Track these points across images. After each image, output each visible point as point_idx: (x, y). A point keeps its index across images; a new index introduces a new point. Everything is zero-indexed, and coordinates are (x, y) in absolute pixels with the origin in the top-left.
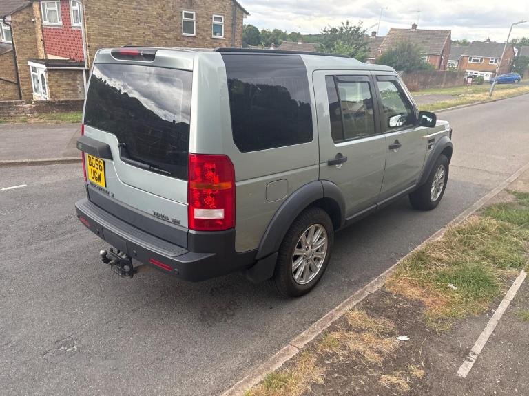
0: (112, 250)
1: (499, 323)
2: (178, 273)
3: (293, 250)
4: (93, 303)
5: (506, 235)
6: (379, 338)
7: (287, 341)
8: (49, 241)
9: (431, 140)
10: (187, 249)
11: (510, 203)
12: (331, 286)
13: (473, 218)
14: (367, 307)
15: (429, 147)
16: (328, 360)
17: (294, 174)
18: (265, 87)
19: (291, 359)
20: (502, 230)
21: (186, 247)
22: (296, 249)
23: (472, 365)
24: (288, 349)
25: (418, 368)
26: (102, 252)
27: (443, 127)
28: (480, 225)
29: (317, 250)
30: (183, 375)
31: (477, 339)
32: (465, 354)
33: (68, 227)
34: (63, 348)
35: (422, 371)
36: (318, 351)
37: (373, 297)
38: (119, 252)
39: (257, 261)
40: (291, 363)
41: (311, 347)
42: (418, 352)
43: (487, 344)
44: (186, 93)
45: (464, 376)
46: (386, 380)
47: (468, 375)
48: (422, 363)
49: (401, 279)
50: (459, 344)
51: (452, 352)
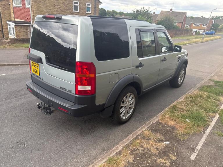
0: (42, 103)
1: (207, 137)
2: (71, 113)
3: (120, 104)
4: (33, 126)
5: (210, 99)
6: (157, 142)
7: (117, 143)
8: (15, 99)
9: (179, 58)
10: (75, 103)
11: (211, 85)
12: (136, 120)
13: (196, 91)
14: (152, 129)
15: (178, 61)
16: (135, 152)
17: (121, 71)
18: (109, 34)
19: (119, 151)
20: (209, 97)
21: (74, 102)
22: (122, 104)
23: (196, 155)
24: (118, 147)
25: (173, 156)
26: (37, 104)
27: (184, 53)
28: (199, 94)
29: (131, 104)
30: (72, 158)
31: (198, 143)
32: (193, 150)
34: (20, 145)
35: (175, 157)
36: (131, 148)
37: (154, 124)
38: (45, 104)
39: (104, 109)
40: (119, 153)
41: (127, 146)
42: (173, 149)
43: (203, 146)
44: (75, 36)
45: (193, 159)
46: (160, 161)
47: (195, 159)
48: (175, 154)
49: (166, 117)
50: (191, 146)
51: (188, 149)
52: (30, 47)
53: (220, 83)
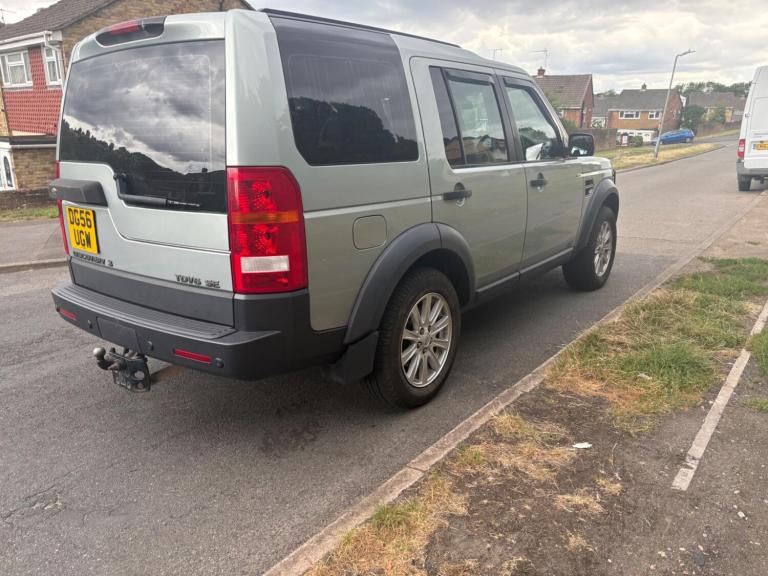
1: (722, 417)
2: (222, 366)
3: (400, 331)
4: (87, 442)
5: (711, 309)
6: (546, 448)
7: (403, 462)
9: (589, 182)
10: (233, 327)
11: (709, 272)
12: (462, 391)
13: (660, 292)
14: (522, 411)
15: (587, 192)
16: (470, 483)
17: (394, 209)
19: (412, 487)
20: (704, 303)
21: (232, 324)
22: (405, 331)
23: (693, 474)
24: (405, 474)
25: (612, 482)
26: (96, 351)
28: (672, 297)
29: (437, 336)
30: (239, 527)
31: (693, 439)
32: (679, 459)
33: (46, 346)
34: (38, 505)
35: (618, 485)
36: (453, 472)
37: (528, 397)
38: (126, 352)
39: (346, 348)
40: (415, 490)
41: (441, 468)
42: (607, 462)
43: (710, 445)
45: (684, 488)
46: (563, 501)
47: (690, 487)
48: (617, 475)
49: (568, 371)
50: (668, 447)
51: (659, 458)
52: (57, 158)
53: (736, 263)
